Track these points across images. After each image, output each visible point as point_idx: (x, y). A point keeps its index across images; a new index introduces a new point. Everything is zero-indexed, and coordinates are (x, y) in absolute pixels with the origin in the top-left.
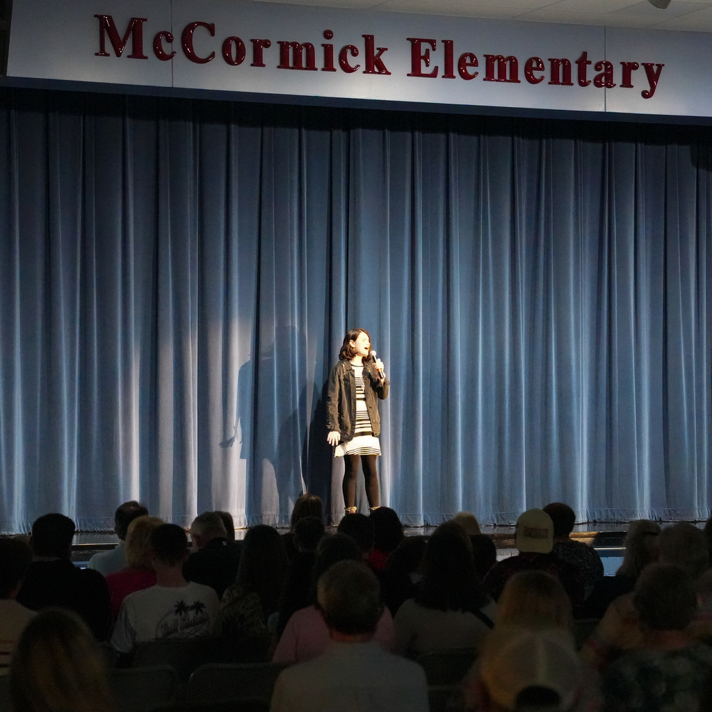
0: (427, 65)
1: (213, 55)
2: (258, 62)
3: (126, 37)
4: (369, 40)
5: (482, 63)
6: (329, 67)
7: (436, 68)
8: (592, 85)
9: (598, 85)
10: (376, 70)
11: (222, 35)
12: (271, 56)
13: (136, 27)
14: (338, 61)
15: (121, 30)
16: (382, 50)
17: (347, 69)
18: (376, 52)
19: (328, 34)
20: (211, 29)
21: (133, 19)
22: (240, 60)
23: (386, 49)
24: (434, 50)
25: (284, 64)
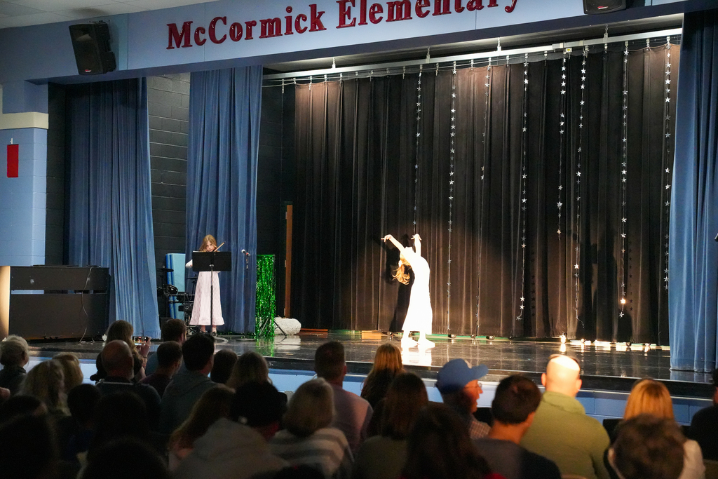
0: (349, 18)
1: (225, 37)
2: (249, 36)
3: (182, 34)
4: (313, 7)
5: (386, 8)
6: (289, 32)
7: (355, 19)
8: (466, 10)
9: (470, 8)
10: (317, 28)
11: (230, 23)
12: (256, 31)
13: (187, 26)
14: (293, 26)
15: (180, 30)
16: (321, 14)
17: (301, 31)
18: (317, 15)
19: (289, 10)
20: (224, 20)
21: (185, 23)
22: (239, 38)
23: (324, 12)
24: (354, 6)
25: (263, 35)
